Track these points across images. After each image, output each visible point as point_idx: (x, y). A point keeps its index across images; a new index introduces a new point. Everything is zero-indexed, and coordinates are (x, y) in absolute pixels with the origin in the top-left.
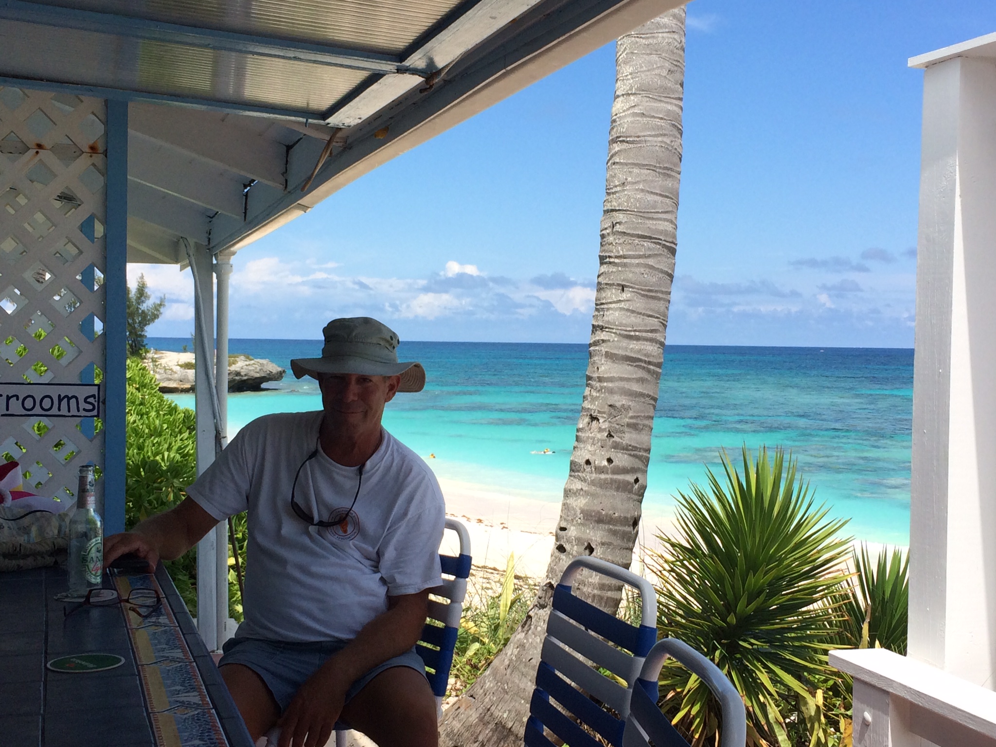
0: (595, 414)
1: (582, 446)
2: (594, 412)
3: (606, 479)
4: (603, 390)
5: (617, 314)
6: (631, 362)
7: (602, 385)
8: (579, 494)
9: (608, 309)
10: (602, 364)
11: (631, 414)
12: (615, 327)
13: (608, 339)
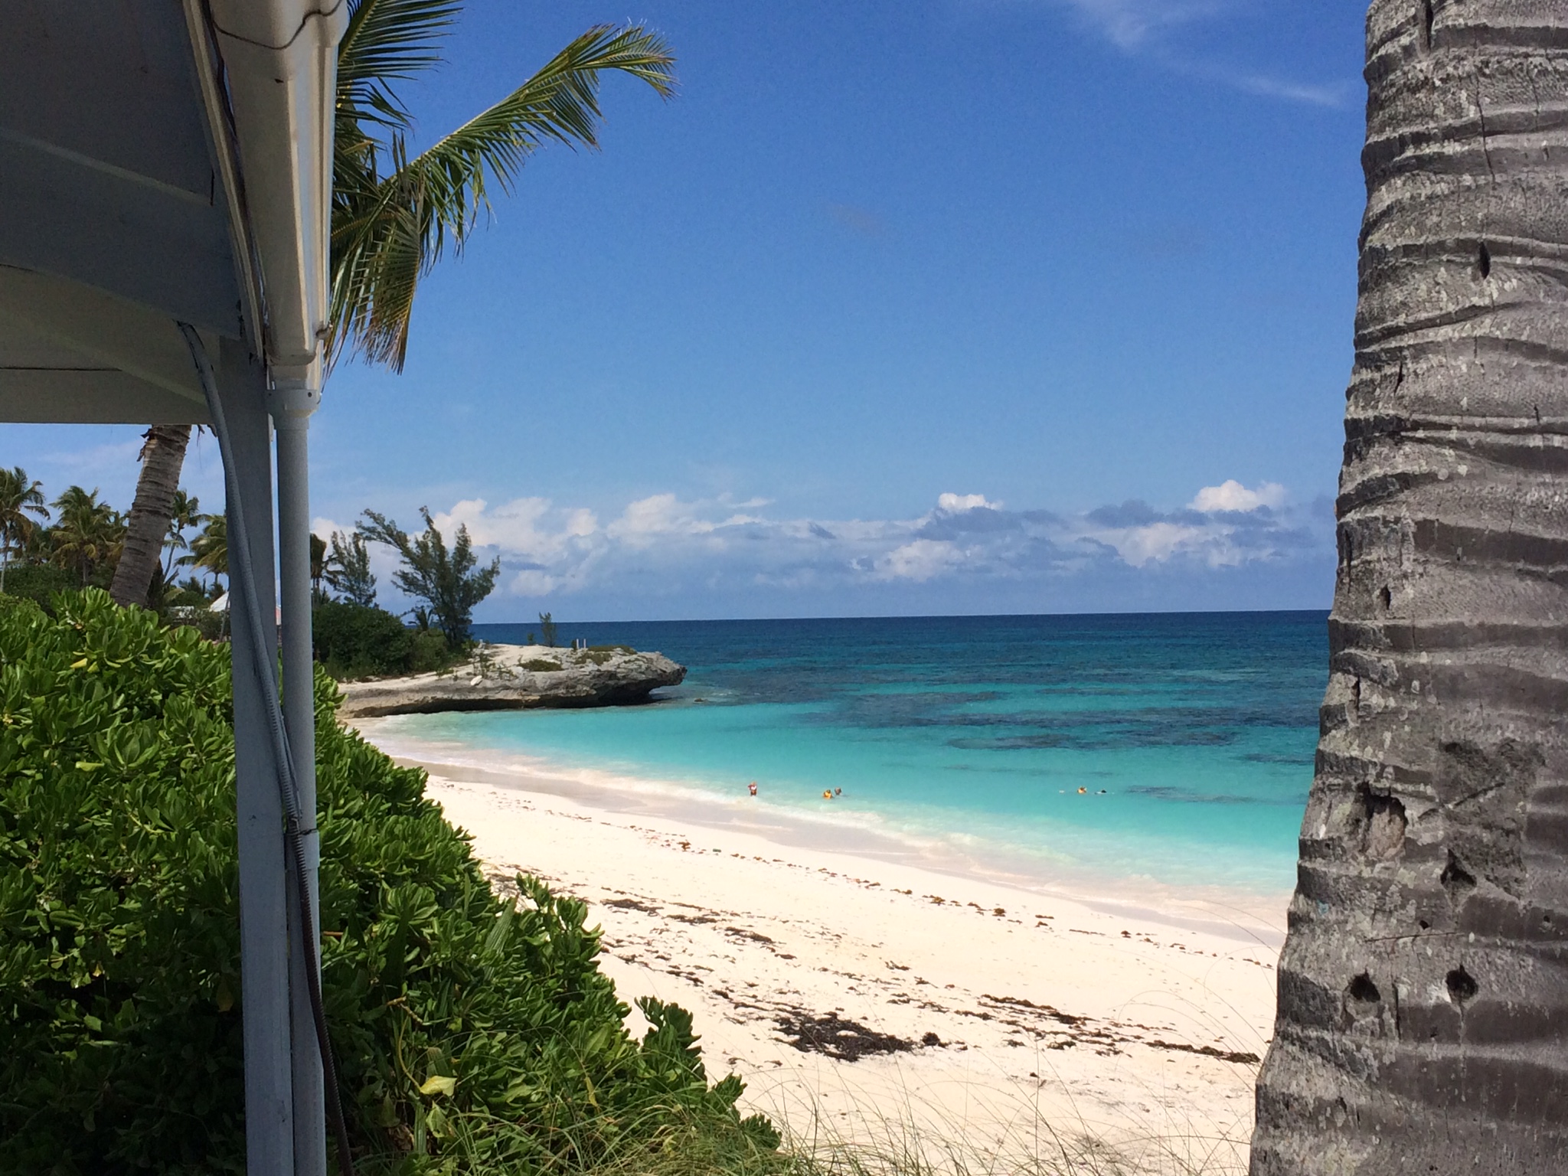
0: (1385, 783)
1: (1333, 917)
2: (1379, 776)
3: (1449, 1064)
4: (1416, 683)
5: (1462, 364)
6: (1536, 563)
7: (1409, 660)
8: (1330, 1121)
9: (1420, 351)
10: (1405, 576)
11: (1541, 784)
12: (1456, 420)
13: (1425, 468)
